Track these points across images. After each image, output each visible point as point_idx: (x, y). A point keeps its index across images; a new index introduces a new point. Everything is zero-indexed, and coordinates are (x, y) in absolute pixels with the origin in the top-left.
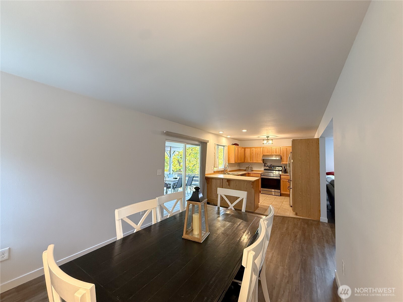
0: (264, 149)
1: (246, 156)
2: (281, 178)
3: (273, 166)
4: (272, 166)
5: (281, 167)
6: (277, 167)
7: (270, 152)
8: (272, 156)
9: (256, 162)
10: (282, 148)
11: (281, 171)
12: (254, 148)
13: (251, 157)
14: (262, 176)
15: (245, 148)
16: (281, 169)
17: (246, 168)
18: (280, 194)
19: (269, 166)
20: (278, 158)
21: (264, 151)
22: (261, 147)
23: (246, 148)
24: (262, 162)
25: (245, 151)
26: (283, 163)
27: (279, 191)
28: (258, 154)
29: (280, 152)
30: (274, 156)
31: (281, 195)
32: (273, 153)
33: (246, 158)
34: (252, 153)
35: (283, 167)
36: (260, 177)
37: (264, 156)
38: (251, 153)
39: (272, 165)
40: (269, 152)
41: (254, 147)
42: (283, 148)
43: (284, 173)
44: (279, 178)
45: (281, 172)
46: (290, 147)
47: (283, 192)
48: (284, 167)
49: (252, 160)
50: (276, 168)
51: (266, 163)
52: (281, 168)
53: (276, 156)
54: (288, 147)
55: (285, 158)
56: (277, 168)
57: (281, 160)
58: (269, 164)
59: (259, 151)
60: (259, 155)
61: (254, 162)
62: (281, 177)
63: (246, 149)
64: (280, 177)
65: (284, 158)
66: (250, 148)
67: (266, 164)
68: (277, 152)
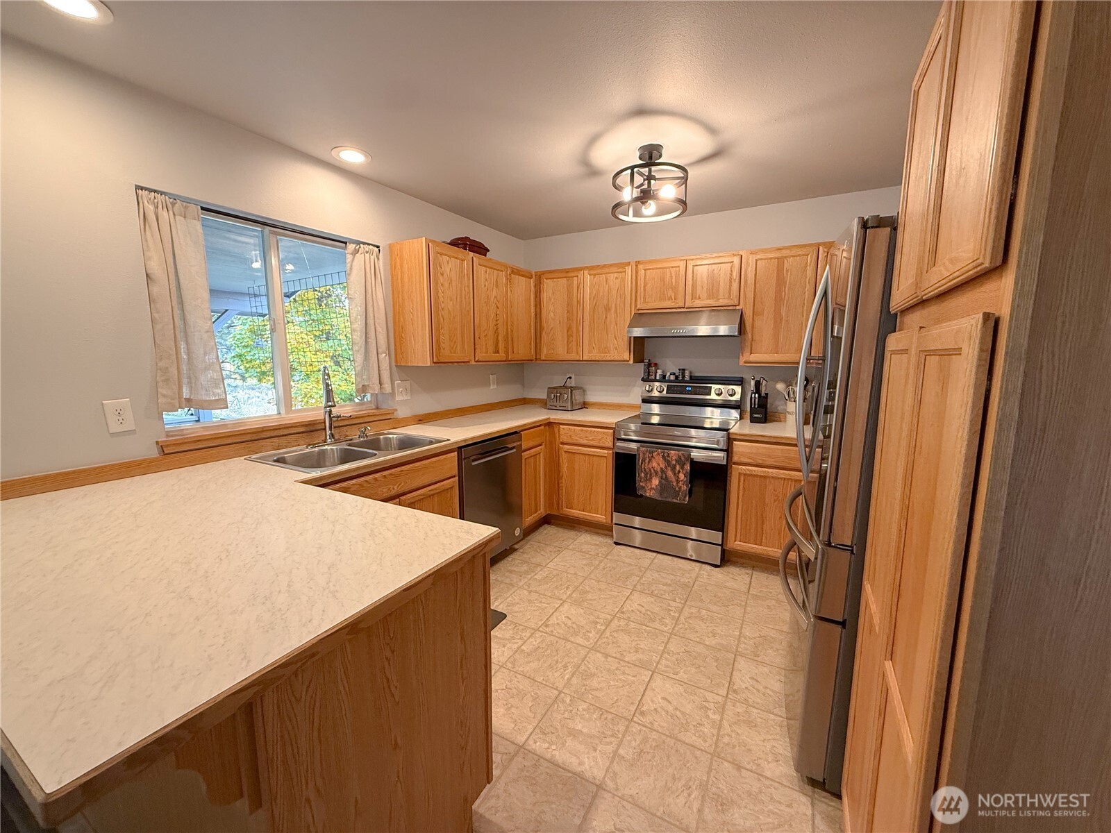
0: (642, 273)
1: (544, 324)
2: (735, 459)
3: (694, 379)
4: (687, 378)
5: (740, 382)
6: (715, 387)
7: (675, 289)
8: (691, 313)
9: (595, 355)
10: (752, 259)
11: (736, 406)
12: (586, 272)
13: (569, 329)
14: (619, 444)
15: (539, 278)
16: (737, 397)
17: (551, 390)
18: (723, 551)
19: (672, 377)
20: (723, 330)
21: (641, 289)
22: (629, 264)
23: (544, 273)
24: (627, 356)
25: (538, 293)
26: (753, 357)
27: (716, 536)
28: (608, 309)
29: (735, 286)
30: (704, 317)
31: (727, 558)
32: (693, 297)
33: (544, 335)
34: (578, 302)
35: (753, 383)
36: (610, 444)
37: (640, 317)
38: (569, 304)
39: (687, 373)
40: (671, 293)
41: (586, 268)
42: (758, 257)
43: (753, 420)
44: (719, 457)
45: (735, 414)
46: (805, 251)
47: (736, 544)
48: (758, 384)
49: (575, 350)
50: (709, 394)
51: (653, 361)
52: (738, 389)
53: (716, 311)
54: (794, 252)
55: (763, 329)
56: (716, 392)
57: (742, 343)
58: (670, 366)
59: (614, 292)
60: (612, 315)
61: (585, 358)
62: (735, 449)
63: (548, 284)
64: (728, 450)
65: (758, 323)
66: (567, 271)
67: (656, 365)
68: (721, 290)
